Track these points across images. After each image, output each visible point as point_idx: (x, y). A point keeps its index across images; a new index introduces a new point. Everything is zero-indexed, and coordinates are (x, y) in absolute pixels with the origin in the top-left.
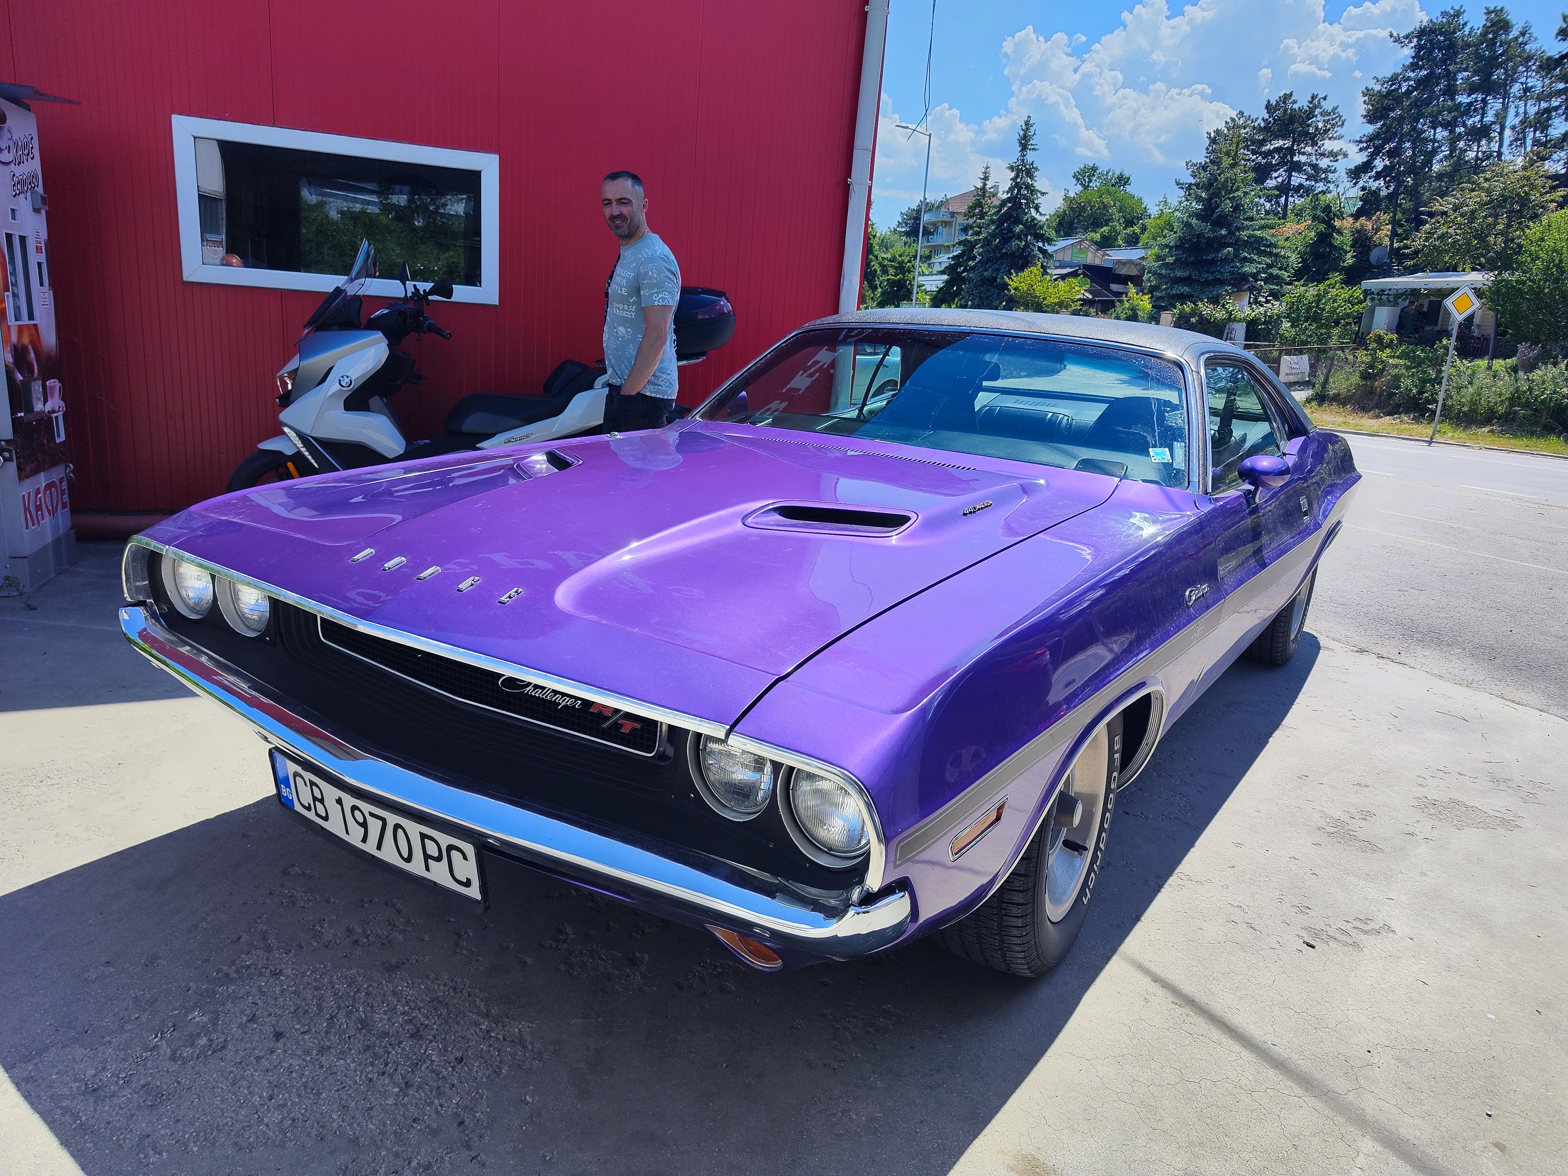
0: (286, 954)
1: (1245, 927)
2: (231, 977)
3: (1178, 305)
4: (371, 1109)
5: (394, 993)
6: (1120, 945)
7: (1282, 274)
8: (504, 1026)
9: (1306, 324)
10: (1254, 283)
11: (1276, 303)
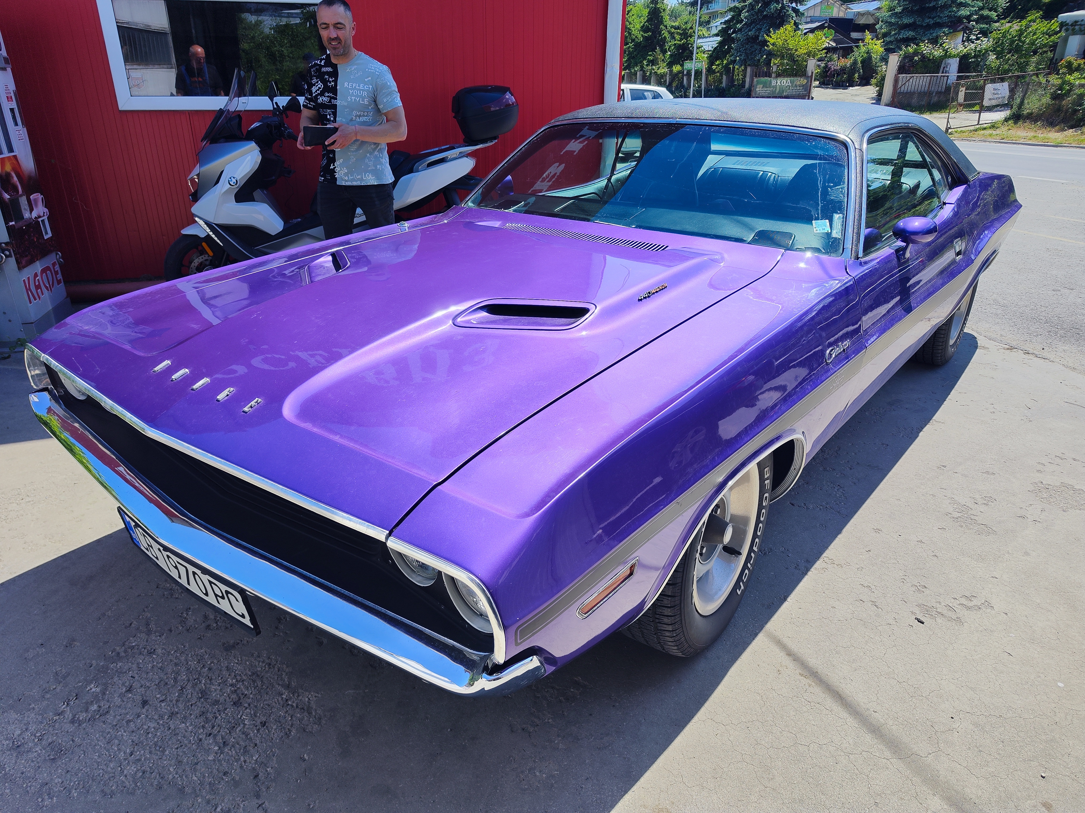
0: (160, 636)
1: (870, 605)
2: (121, 656)
3: (904, 48)
4: (197, 764)
5: (228, 668)
6: (766, 623)
7: (992, 15)
8: (298, 696)
9: (1008, 55)
10: (967, 24)
11: (985, 39)
